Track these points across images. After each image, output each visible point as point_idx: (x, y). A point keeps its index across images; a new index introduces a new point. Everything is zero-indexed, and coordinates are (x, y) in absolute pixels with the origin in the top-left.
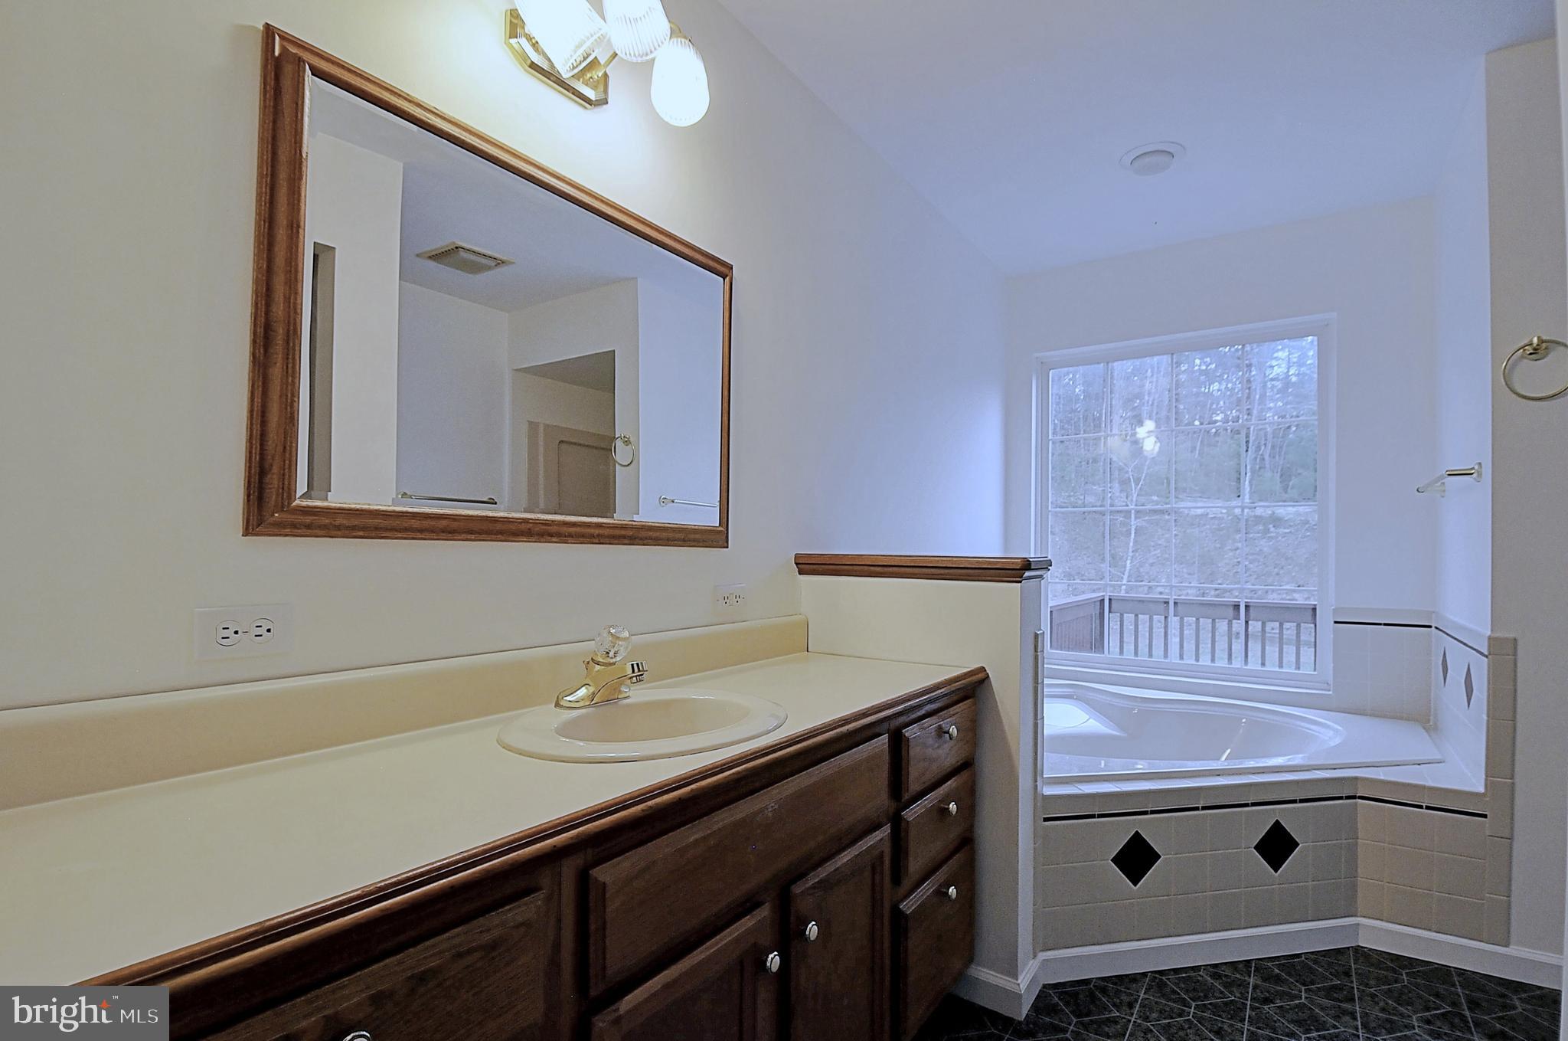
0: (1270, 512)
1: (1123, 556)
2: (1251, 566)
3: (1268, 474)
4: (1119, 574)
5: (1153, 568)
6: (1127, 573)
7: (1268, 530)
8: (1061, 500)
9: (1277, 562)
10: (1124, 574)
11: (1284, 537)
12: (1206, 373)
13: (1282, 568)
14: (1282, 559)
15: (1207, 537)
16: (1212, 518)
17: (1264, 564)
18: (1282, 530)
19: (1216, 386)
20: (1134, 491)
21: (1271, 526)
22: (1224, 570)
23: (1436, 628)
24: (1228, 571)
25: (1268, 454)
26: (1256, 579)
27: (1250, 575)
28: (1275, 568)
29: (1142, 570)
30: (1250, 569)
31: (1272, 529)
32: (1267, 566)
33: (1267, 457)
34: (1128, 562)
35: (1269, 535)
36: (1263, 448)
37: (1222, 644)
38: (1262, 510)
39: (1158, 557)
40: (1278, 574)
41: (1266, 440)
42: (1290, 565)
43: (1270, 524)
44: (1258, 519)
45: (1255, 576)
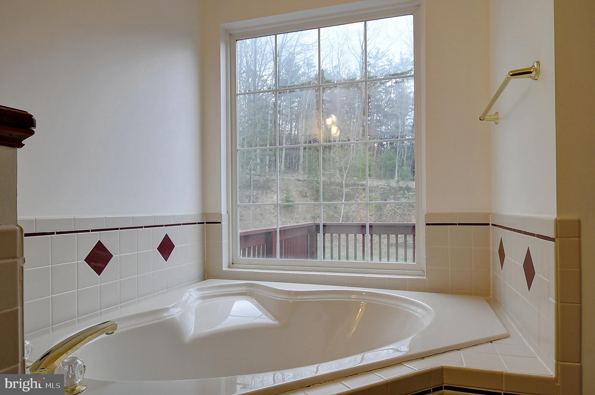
0: (406, 185)
1: (340, 207)
2: (398, 211)
3: (405, 168)
4: (338, 216)
5: (354, 213)
6: (342, 216)
7: (405, 193)
8: (311, 179)
9: (409, 209)
10: (340, 217)
11: (412, 196)
12: (379, 121)
13: (411, 212)
14: (411, 207)
15: (378, 197)
16: (380, 188)
17: (404, 210)
18: (411, 193)
19: (384, 127)
20: (344, 174)
21: (406, 191)
22: (386, 213)
23: (493, 225)
24: (387, 213)
25: (405, 159)
26: (400, 217)
27: (398, 215)
28: (408, 212)
29: (349, 214)
30: (397, 212)
31: (407, 193)
32: (404, 211)
33: (405, 160)
34: (342, 210)
35: (405, 196)
36: (403, 155)
37: (384, 250)
38: (402, 184)
39: (357, 208)
40: (409, 214)
41: (404, 152)
42: (414, 210)
43: (406, 190)
44: (401, 189)
45: (399, 216)
